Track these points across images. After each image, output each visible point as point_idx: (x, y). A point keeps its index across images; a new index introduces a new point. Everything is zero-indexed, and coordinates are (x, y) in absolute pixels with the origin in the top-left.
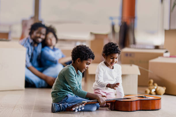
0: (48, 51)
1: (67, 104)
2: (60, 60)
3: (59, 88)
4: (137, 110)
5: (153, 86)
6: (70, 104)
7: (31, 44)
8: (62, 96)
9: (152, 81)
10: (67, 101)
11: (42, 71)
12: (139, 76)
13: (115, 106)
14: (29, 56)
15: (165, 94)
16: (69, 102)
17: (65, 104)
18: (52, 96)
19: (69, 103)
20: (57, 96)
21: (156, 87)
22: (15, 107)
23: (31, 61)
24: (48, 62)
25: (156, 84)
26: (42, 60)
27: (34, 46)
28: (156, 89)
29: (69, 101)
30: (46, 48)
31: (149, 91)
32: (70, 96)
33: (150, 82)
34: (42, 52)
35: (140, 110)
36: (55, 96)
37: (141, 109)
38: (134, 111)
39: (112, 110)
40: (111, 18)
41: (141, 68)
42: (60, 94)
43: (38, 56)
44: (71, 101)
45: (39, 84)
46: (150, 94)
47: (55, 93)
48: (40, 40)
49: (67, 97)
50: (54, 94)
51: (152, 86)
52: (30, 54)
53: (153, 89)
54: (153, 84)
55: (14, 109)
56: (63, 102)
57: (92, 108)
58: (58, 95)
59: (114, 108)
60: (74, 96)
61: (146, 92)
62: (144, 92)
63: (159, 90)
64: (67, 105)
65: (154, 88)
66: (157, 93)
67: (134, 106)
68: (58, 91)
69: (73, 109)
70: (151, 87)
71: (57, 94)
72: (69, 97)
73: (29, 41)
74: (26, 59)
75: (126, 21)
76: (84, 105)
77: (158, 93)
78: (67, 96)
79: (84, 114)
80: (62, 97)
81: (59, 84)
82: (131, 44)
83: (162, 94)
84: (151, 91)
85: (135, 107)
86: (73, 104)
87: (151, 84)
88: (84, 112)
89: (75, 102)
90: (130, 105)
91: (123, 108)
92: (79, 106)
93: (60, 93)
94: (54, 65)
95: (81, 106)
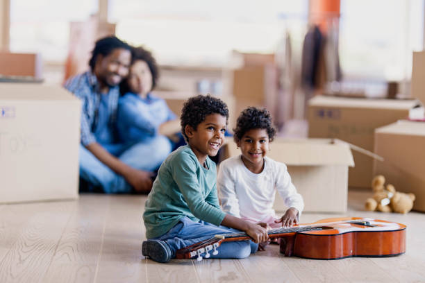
0: (134, 103)
1: (182, 240)
2: (162, 126)
3: (161, 202)
4: (346, 256)
5: (384, 193)
6: (187, 241)
7: (93, 88)
8: (169, 222)
9: (382, 179)
10: (180, 233)
11: (117, 155)
12: (350, 168)
13: (293, 245)
14: (89, 117)
15: (413, 210)
16: (185, 237)
17: (176, 240)
18: (146, 222)
19: (184, 239)
20: (157, 222)
21: (390, 195)
22: (57, 246)
23: (93, 128)
24: (134, 132)
25: (391, 188)
26: (121, 126)
27: (99, 93)
28: (391, 200)
29: (185, 233)
30: (130, 97)
31: (373, 204)
32: (187, 221)
33: (377, 183)
34: (120, 106)
35: (354, 256)
36: (153, 222)
37: (356, 254)
38: (339, 258)
39: (287, 256)
40: (283, 16)
41: (356, 148)
42: (164, 216)
43: (111, 116)
44: (190, 234)
45: (112, 184)
46: (378, 210)
47: (153, 214)
48: (117, 79)
49: (181, 225)
50: (151, 217)
51: (381, 191)
52: (91, 113)
53: (383, 198)
54: (385, 186)
55: (54, 255)
56: (171, 236)
57: (239, 251)
58: (160, 219)
59: (292, 250)
60: (197, 222)
61: (367, 206)
62: (363, 206)
63: (399, 202)
64: (181, 243)
65: (387, 197)
66: (393, 208)
67: (340, 245)
68: (158, 209)
69: (193, 254)
70: (380, 195)
71: (156, 217)
72: (185, 224)
73: (87, 82)
74: (82, 125)
75: (317, 23)
76: (217, 244)
77: (397, 210)
78: (180, 222)
79: (222, 265)
80: (170, 224)
81: (161, 193)
82: (331, 81)
83: (406, 211)
84: (379, 203)
85: (342, 248)
86: (196, 241)
87: (380, 187)
88: (222, 261)
89: (200, 236)
90: (330, 244)
91: (314, 252)
92: (206, 247)
93: (164, 213)
94: (148, 139)
95: (210, 247)
